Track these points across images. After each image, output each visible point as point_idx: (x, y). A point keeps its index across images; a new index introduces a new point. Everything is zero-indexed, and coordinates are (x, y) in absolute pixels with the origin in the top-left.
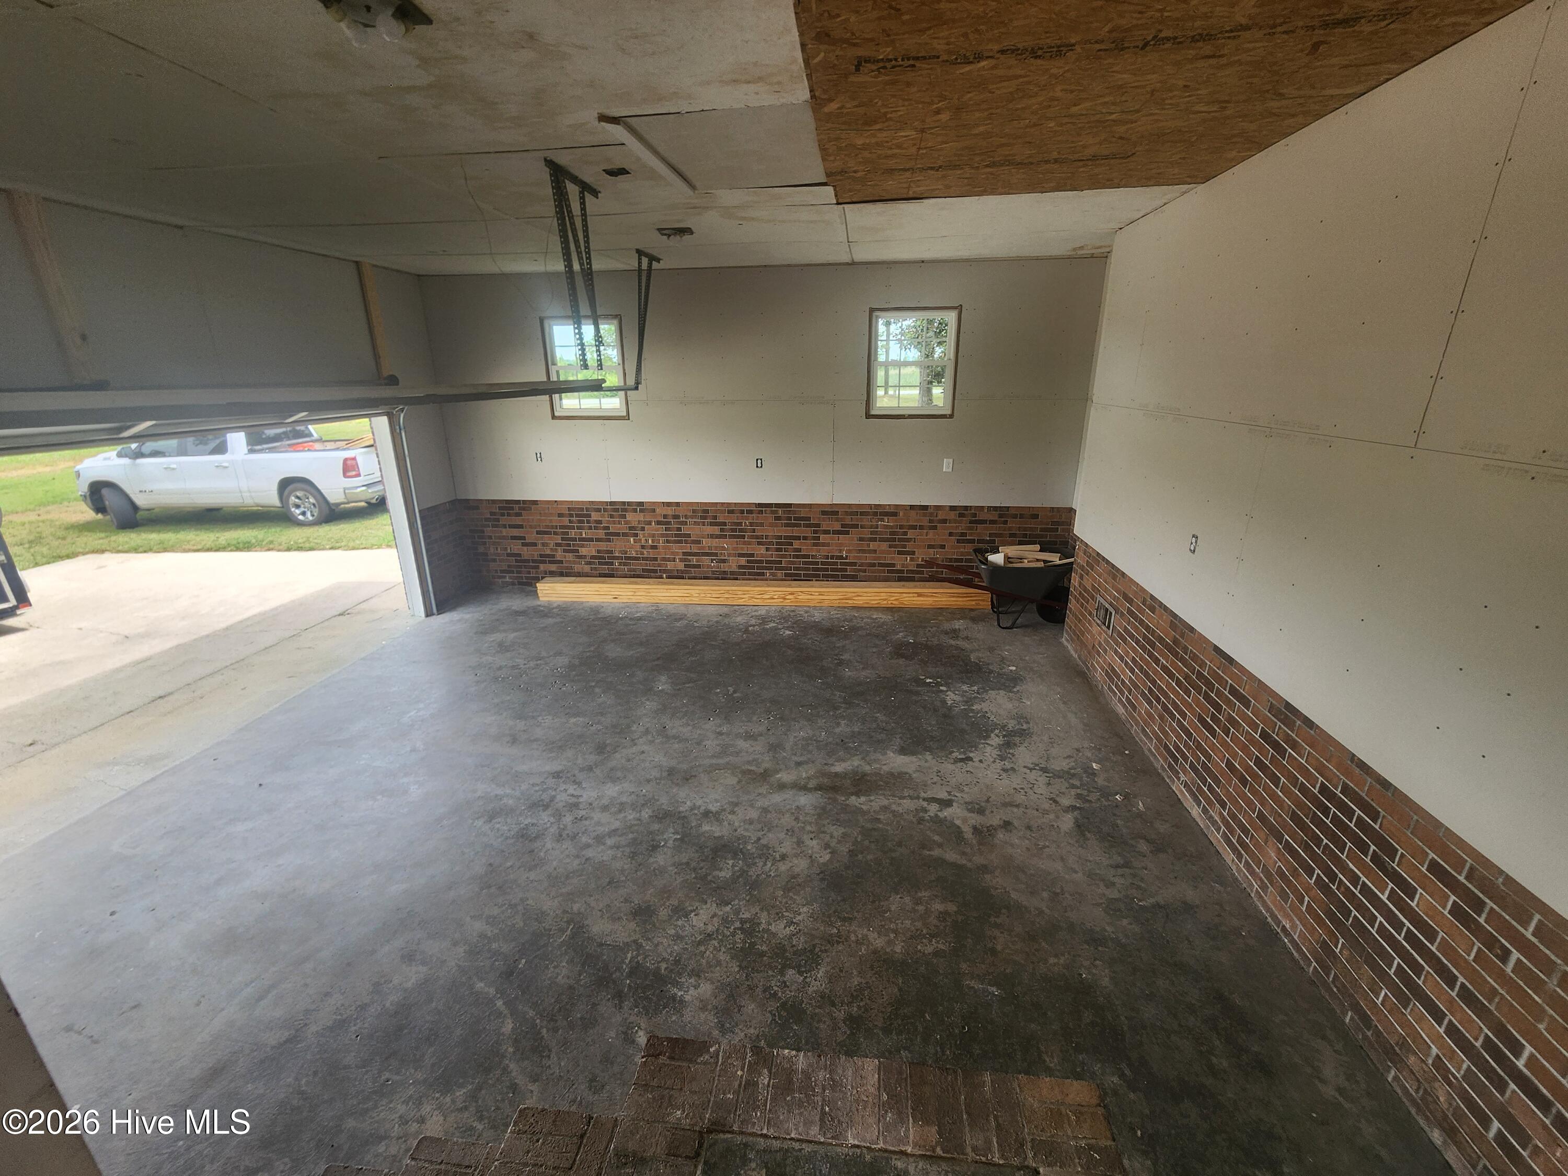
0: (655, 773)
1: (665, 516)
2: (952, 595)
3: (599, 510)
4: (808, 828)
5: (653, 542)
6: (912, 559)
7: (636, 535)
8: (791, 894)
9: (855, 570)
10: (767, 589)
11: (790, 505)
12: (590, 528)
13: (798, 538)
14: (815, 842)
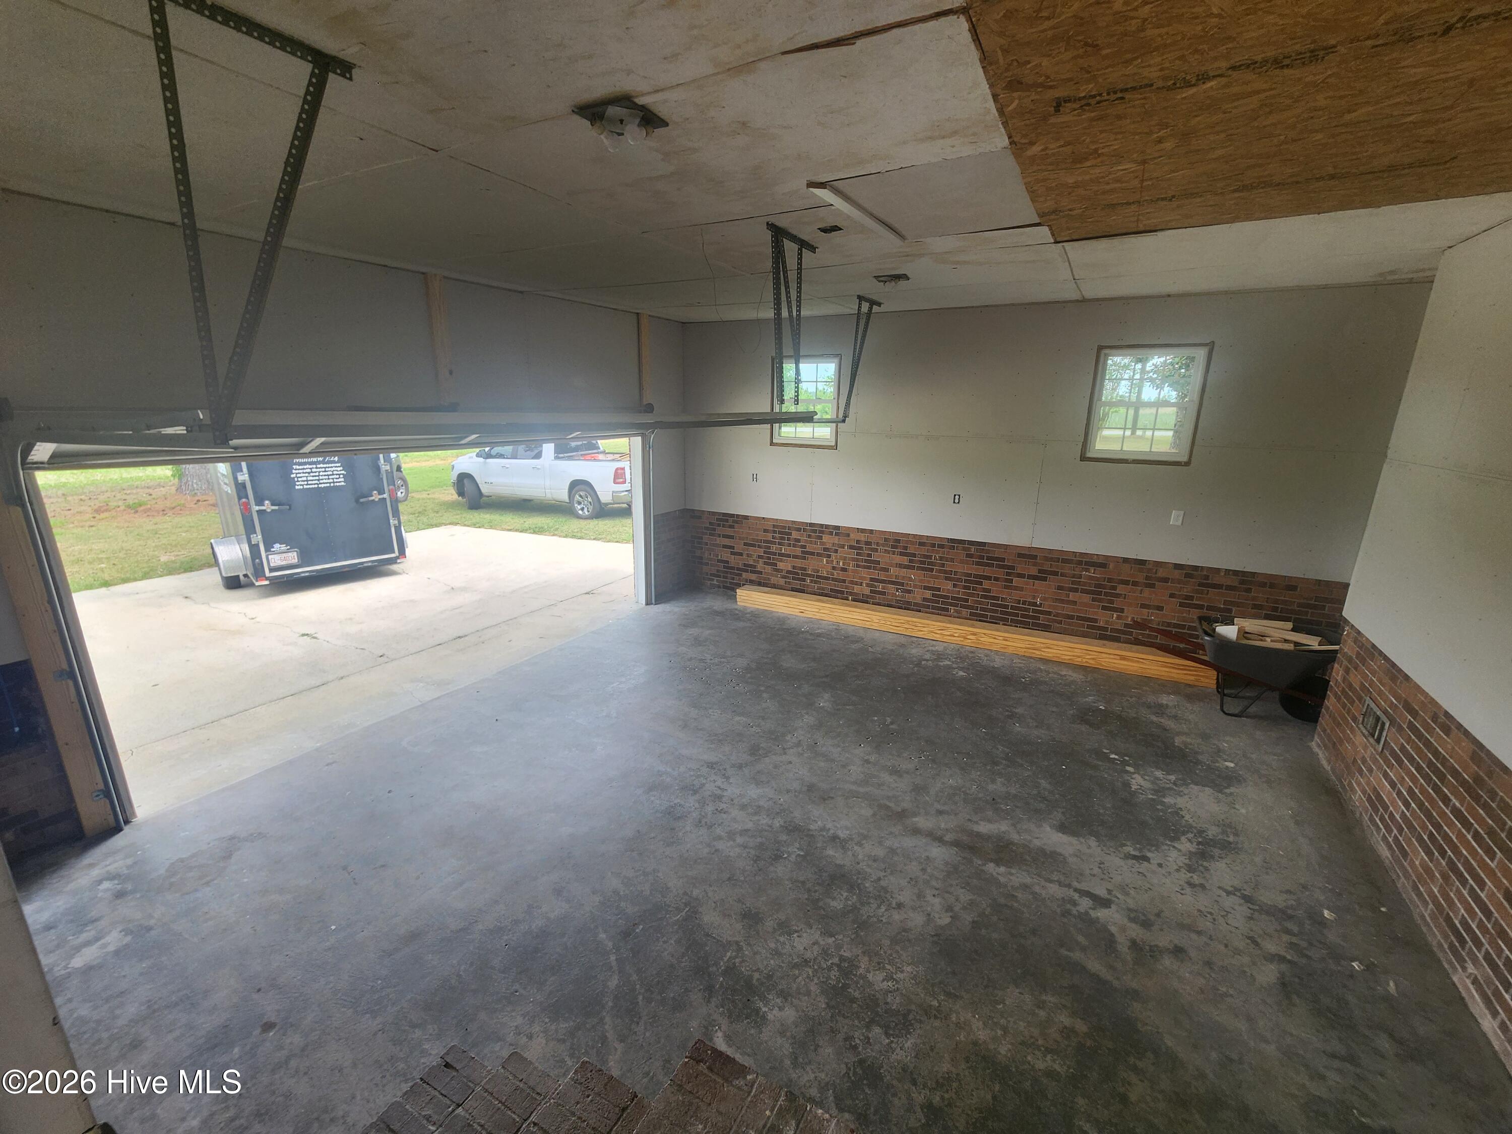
0: (796, 785)
1: (858, 542)
2: (1165, 665)
3: (799, 530)
4: (934, 883)
5: (844, 565)
6: (1119, 618)
7: (829, 556)
8: (898, 948)
9: (1049, 620)
10: (948, 625)
11: (984, 544)
12: (789, 545)
13: (989, 578)
14: (937, 900)
